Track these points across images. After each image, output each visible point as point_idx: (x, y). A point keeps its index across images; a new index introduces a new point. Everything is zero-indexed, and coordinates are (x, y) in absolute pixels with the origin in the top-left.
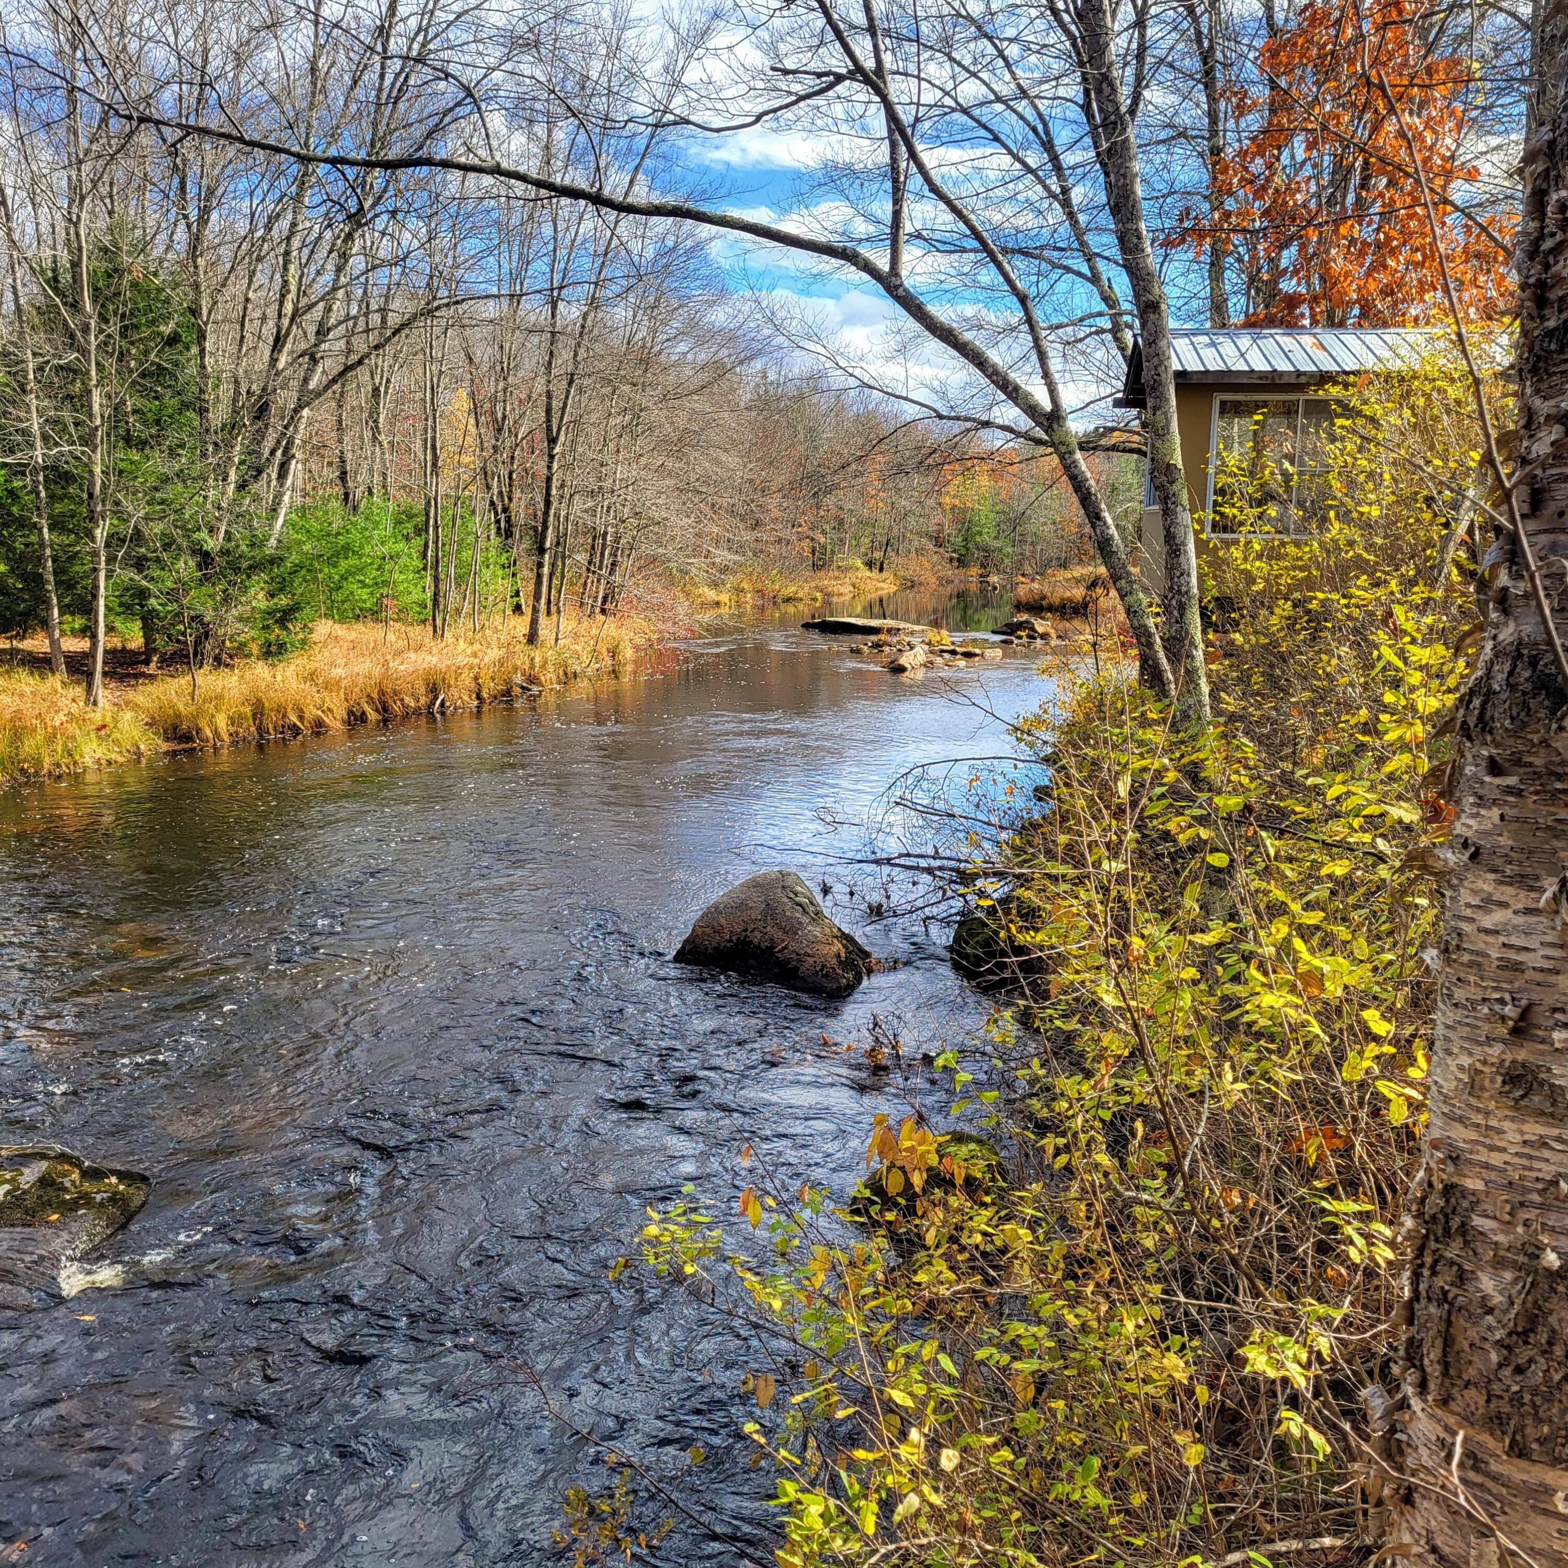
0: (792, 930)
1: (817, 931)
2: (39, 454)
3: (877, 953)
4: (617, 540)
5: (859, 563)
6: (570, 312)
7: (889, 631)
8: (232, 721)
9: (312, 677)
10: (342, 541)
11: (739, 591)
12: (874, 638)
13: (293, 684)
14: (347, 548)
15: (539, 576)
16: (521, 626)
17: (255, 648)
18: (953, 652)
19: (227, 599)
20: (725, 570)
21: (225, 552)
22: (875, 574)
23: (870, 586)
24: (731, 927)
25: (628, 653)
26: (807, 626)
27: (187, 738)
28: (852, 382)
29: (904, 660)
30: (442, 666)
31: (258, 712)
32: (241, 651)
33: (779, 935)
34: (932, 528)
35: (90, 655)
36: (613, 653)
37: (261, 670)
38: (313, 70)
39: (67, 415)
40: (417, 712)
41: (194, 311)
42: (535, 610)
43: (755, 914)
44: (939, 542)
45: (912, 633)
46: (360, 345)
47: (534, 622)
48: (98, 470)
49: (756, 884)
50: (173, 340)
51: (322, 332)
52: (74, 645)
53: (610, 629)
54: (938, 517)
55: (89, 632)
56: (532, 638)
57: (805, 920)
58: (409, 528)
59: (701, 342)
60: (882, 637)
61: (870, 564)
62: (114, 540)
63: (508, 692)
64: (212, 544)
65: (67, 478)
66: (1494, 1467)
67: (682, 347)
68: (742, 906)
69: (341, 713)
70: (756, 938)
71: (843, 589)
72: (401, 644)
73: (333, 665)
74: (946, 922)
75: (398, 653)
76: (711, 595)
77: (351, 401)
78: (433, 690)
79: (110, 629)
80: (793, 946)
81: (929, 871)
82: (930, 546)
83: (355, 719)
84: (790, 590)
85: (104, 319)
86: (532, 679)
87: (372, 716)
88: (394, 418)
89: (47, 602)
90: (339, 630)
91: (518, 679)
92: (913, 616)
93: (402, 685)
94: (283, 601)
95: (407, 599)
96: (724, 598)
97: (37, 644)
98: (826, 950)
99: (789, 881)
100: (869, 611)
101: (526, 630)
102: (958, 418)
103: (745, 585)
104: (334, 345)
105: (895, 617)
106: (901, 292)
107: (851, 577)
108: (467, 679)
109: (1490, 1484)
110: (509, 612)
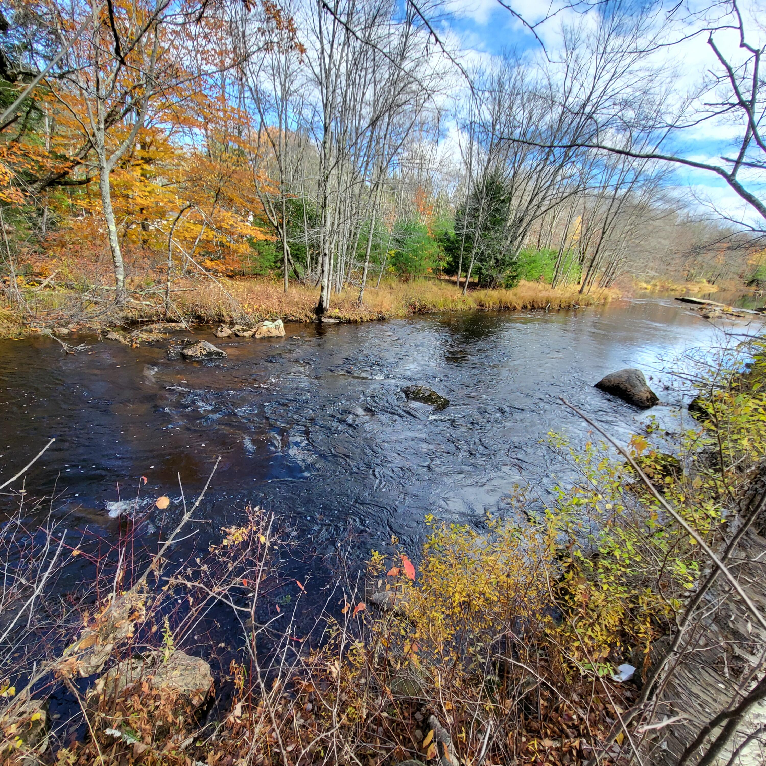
0: (634, 386)
1: (643, 389)
2: (465, 230)
3: (661, 400)
4: (617, 265)
5: (705, 281)
6: (622, 192)
7: (708, 304)
8: (494, 303)
9: (516, 295)
10: (533, 259)
11: (655, 285)
12: (701, 306)
13: (511, 296)
14: (534, 261)
15: (588, 274)
16: (579, 288)
17: (504, 285)
18: (732, 315)
19: (500, 272)
20: (652, 278)
21: (502, 259)
22: (710, 285)
23: (706, 289)
24: (614, 381)
25: (610, 300)
26: (676, 299)
27: (482, 306)
28: (720, 217)
29: (710, 315)
30: (552, 296)
31: (500, 302)
32: (500, 285)
33: (629, 387)
34: (740, 272)
35: (465, 283)
36: (605, 299)
37: (504, 291)
38: (560, 120)
39: (473, 221)
40: (541, 308)
41: (510, 193)
42: (584, 284)
43: (623, 380)
44: (741, 277)
45: (717, 306)
46: (553, 202)
47: (583, 287)
48: (477, 236)
49: (626, 371)
50: (503, 201)
51: (544, 198)
52: (463, 280)
53: (606, 291)
54: (744, 267)
55: (466, 277)
56: (580, 292)
57: (640, 385)
58: (553, 257)
59: (666, 202)
60: (704, 306)
61: (709, 282)
62: (477, 254)
63: (569, 306)
64: (499, 257)
65: (470, 237)
66: (752, 536)
67: (658, 204)
68: (620, 376)
69: (521, 305)
70: (622, 386)
71: (696, 289)
72: (542, 289)
73: (522, 292)
74: (691, 396)
75: (541, 291)
76: (645, 285)
77: (546, 219)
78: (547, 303)
79: (471, 277)
80: (633, 391)
81: (691, 381)
82: (737, 278)
83: (525, 307)
84: (675, 287)
85: (487, 195)
86: (577, 304)
87: (529, 307)
88: (558, 224)
89: (458, 268)
90: (527, 283)
91: (573, 303)
92: (721, 301)
93: (539, 300)
94: (514, 274)
95: (547, 277)
96: (649, 287)
97: (454, 278)
98: (643, 394)
99: (638, 373)
100: (704, 297)
101: (579, 289)
102: (761, 231)
103: (658, 284)
104: (546, 202)
105: (714, 300)
106: (733, 182)
107: (700, 285)
108: (558, 301)
109: (749, 540)
110: (576, 283)
